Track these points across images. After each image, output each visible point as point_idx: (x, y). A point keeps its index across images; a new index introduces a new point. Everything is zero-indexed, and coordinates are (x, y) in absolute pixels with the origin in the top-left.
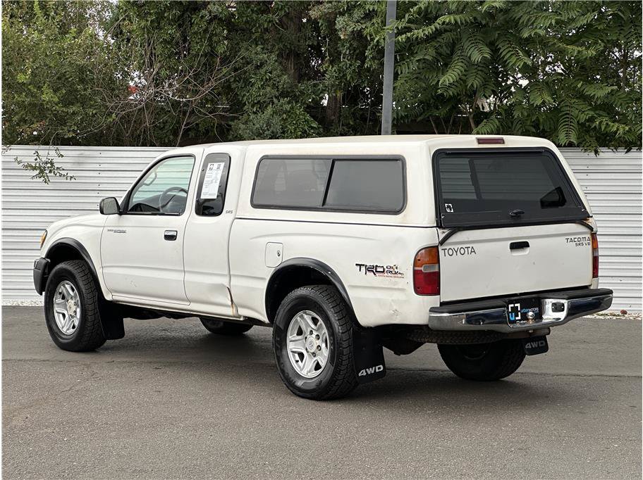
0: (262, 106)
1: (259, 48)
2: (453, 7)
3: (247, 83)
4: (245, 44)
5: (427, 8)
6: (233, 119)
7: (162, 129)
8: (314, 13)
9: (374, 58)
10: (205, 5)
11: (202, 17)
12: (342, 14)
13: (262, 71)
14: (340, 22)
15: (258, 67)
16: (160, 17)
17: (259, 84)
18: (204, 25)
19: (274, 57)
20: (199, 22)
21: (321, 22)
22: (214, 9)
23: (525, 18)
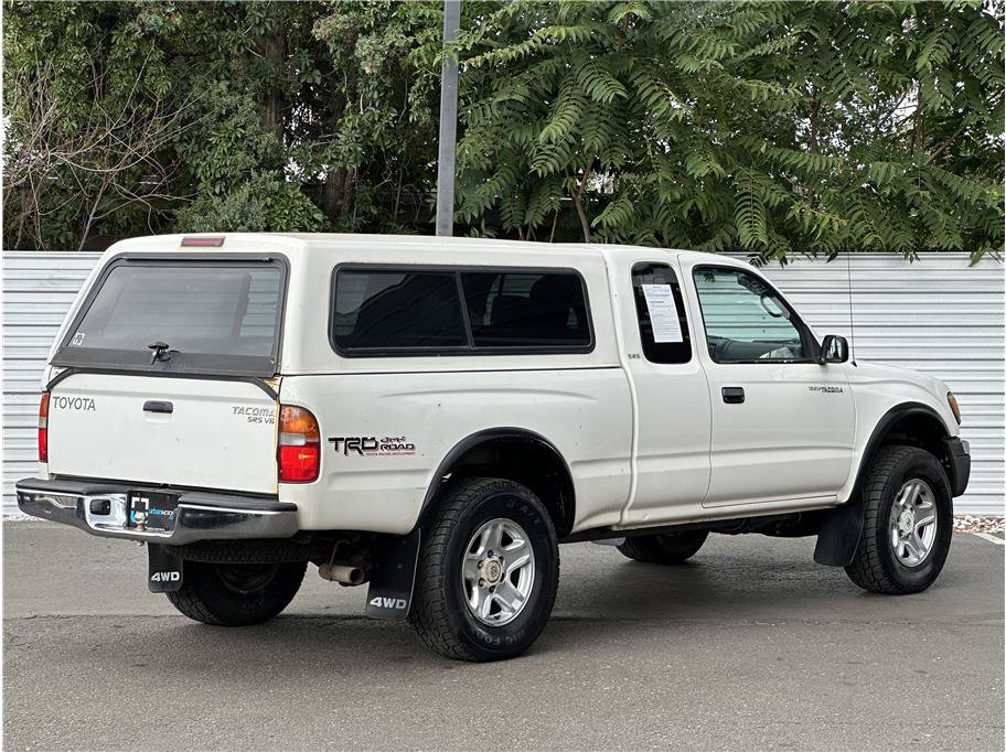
0: (230, 183)
1: (223, 86)
2: (563, 12)
3: (204, 143)
4: (198, 79)
5: (516, 14)
6: (178, 205)
7: (53, 220)
8: (320, 31)
9: (422, 106)
10: (134, 12)
11: (129, 34)
12: (366, 33)
13: (230, 124)
14: (364, 46)
15: (221, 118)
16: (59, 32)
17: (224, 147)
18: (132, 48)
19: (249, 102)
20: (124, 42)
21: (332, 47)
22: (151, 19)
23: (682, 39)
